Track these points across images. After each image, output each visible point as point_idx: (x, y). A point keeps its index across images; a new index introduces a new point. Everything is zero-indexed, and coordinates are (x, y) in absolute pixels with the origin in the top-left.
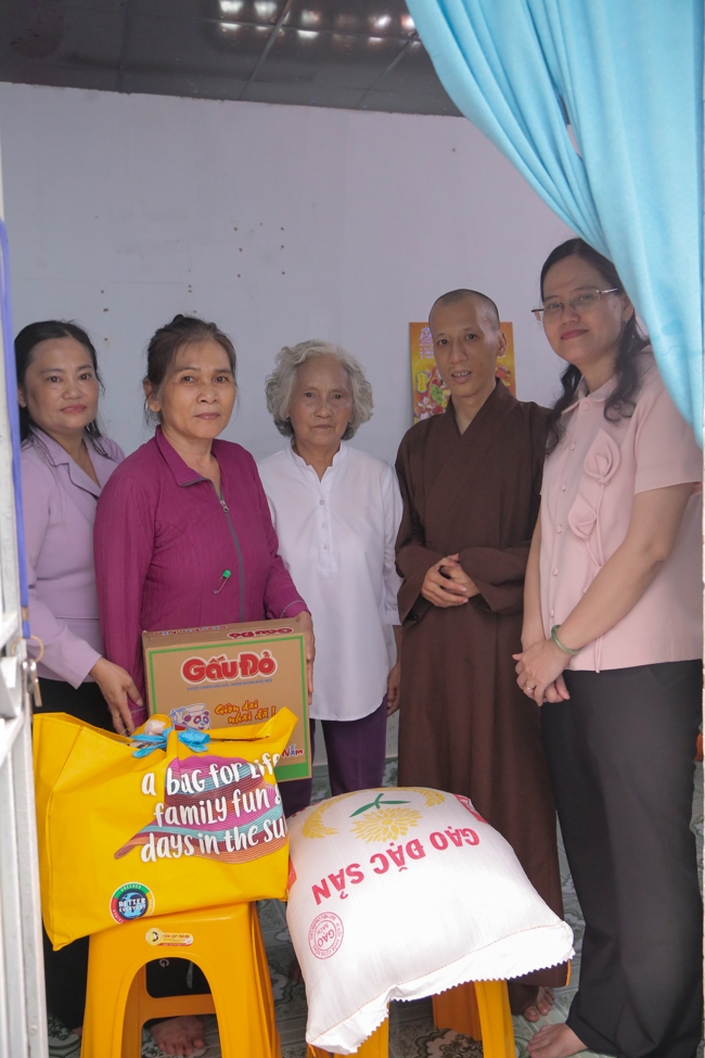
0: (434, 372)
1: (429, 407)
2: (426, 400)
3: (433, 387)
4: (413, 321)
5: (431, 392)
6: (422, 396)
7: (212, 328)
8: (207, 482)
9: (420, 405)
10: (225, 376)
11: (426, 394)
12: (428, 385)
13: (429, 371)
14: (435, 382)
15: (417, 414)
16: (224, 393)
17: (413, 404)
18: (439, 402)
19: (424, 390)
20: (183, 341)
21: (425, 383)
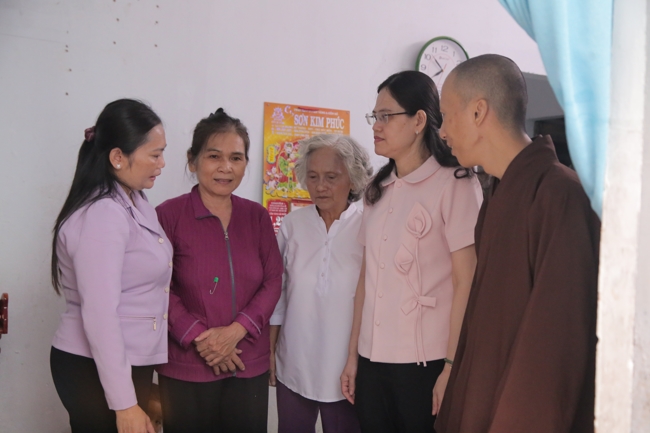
0: (282, 146)
1: (277, 176)
2: (274, 169)
3: (281, 159)
4: (267, 101)
5: (279, 163)
6: (271, 166)
7: (236, 122)
9: (269, 174)
11: (275, 165)
12: (277, 157)
13: (278, 145)
14: (283, 155)
15: (266, 181)
17: (263, 172)
18: (285, 173)
19: (273, 161)
21: (274, 155)
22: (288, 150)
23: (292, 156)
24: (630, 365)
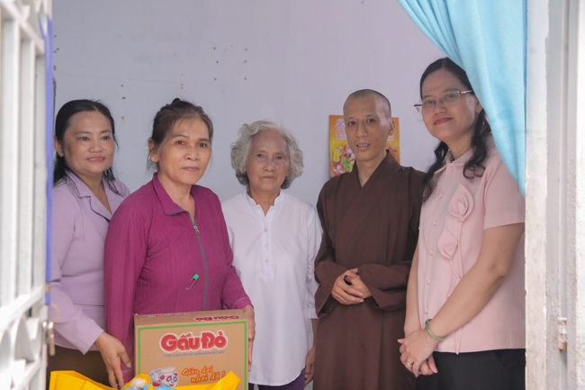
0: (345, 149)
2: (339, 167)
3: (344, 159)
4: (332, 114)
5: (342, 162)
6: (336, 164)
7: (199, 110)
8: (186, 213)
9: (335, 170)
10: (204, 144)
11: (339, 163)
12: (340, 157)
13: (341, 148)
14: (345, 155)
16: (203, 154)
17: (330, 169)
18: (348, 169)
19: (338, 160)
20: (179, 117)
21: (338, 156)
22: (349, 151)
23: (353, 156)
24: (545, 310)
